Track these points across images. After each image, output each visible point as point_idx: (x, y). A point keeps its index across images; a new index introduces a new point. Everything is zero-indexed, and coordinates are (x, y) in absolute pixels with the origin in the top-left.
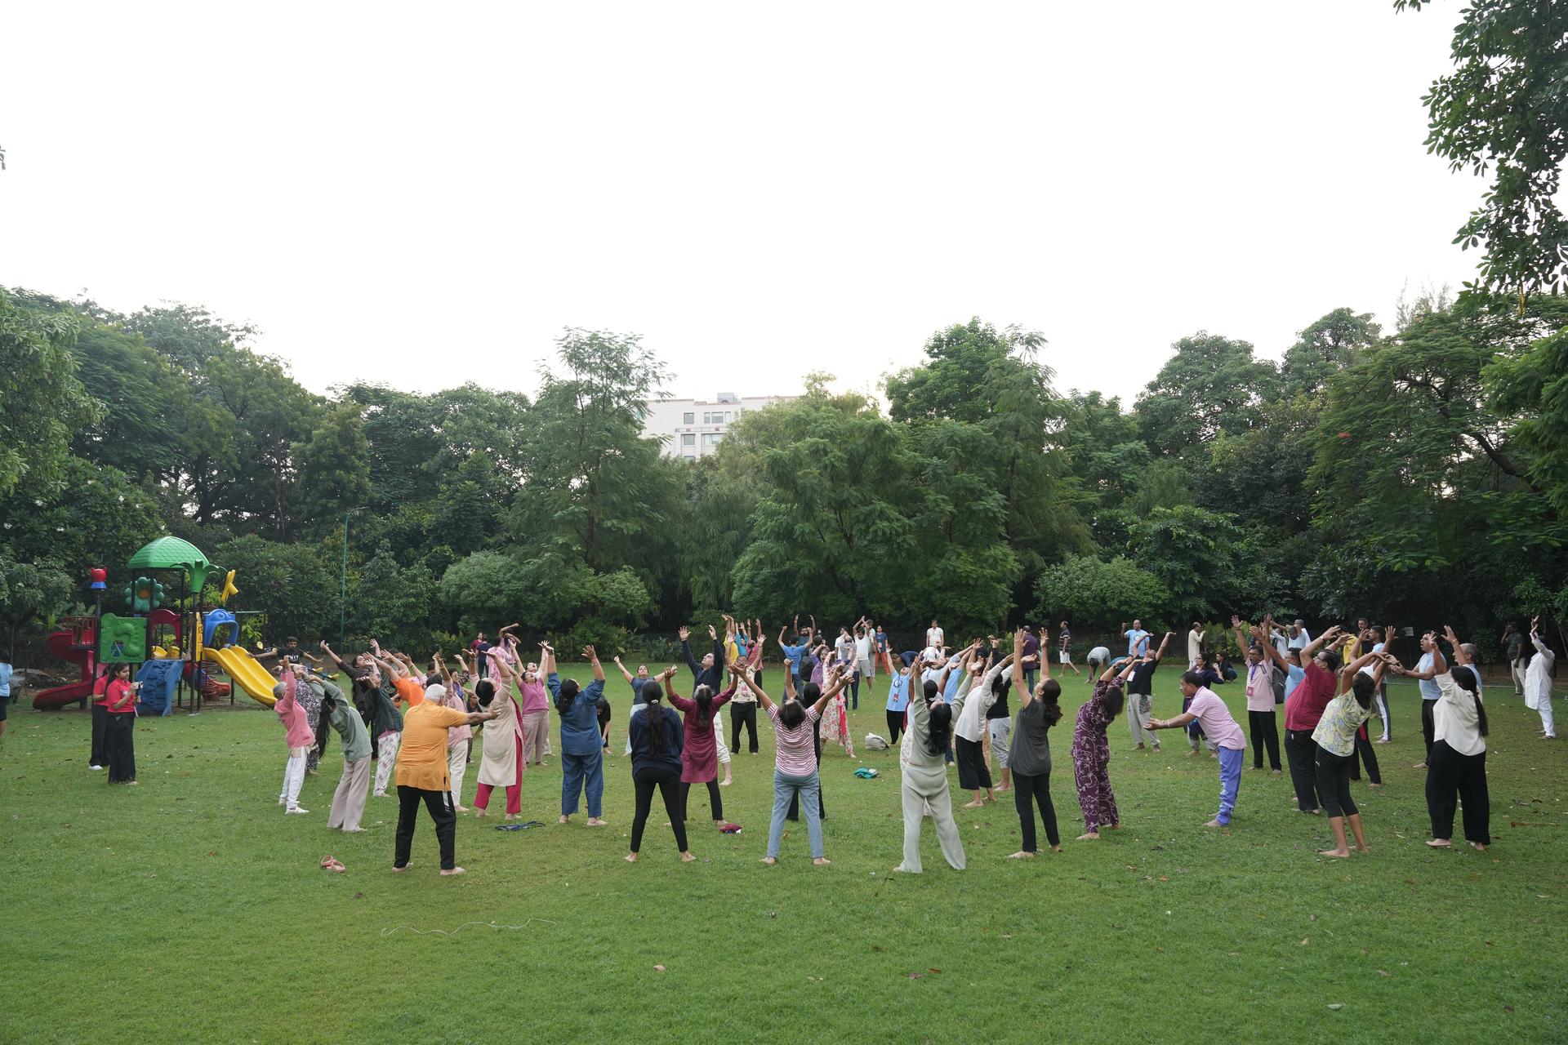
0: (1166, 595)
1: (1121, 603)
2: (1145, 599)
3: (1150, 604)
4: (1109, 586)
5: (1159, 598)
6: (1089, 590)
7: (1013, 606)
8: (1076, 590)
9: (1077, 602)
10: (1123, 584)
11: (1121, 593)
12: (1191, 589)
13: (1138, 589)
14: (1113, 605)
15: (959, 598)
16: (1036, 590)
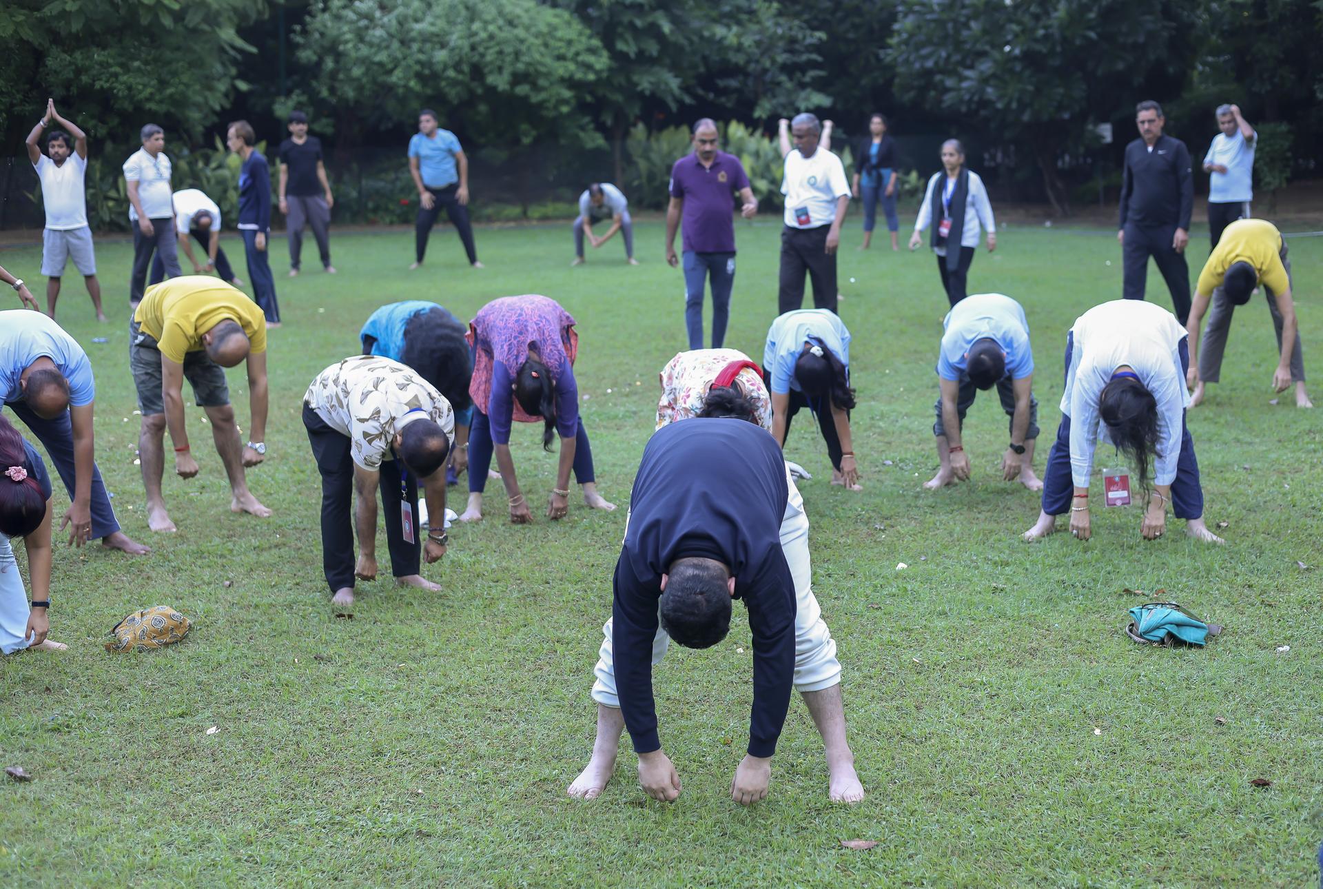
0: (602, 62)
1: (517, 78)
2: (561, 69)
3: (570, 82)
4: (492, 37)
5: (588, 67)
6: (443, 46)
7: (243, 86)
8: (415, 46)
9: (419, 76)
10: (520, 32)
11: (517, 54)
12: (653, 48)
13: (546, 45)
14: (501, 82)
15: (122, 65)
16: (304, 47)
